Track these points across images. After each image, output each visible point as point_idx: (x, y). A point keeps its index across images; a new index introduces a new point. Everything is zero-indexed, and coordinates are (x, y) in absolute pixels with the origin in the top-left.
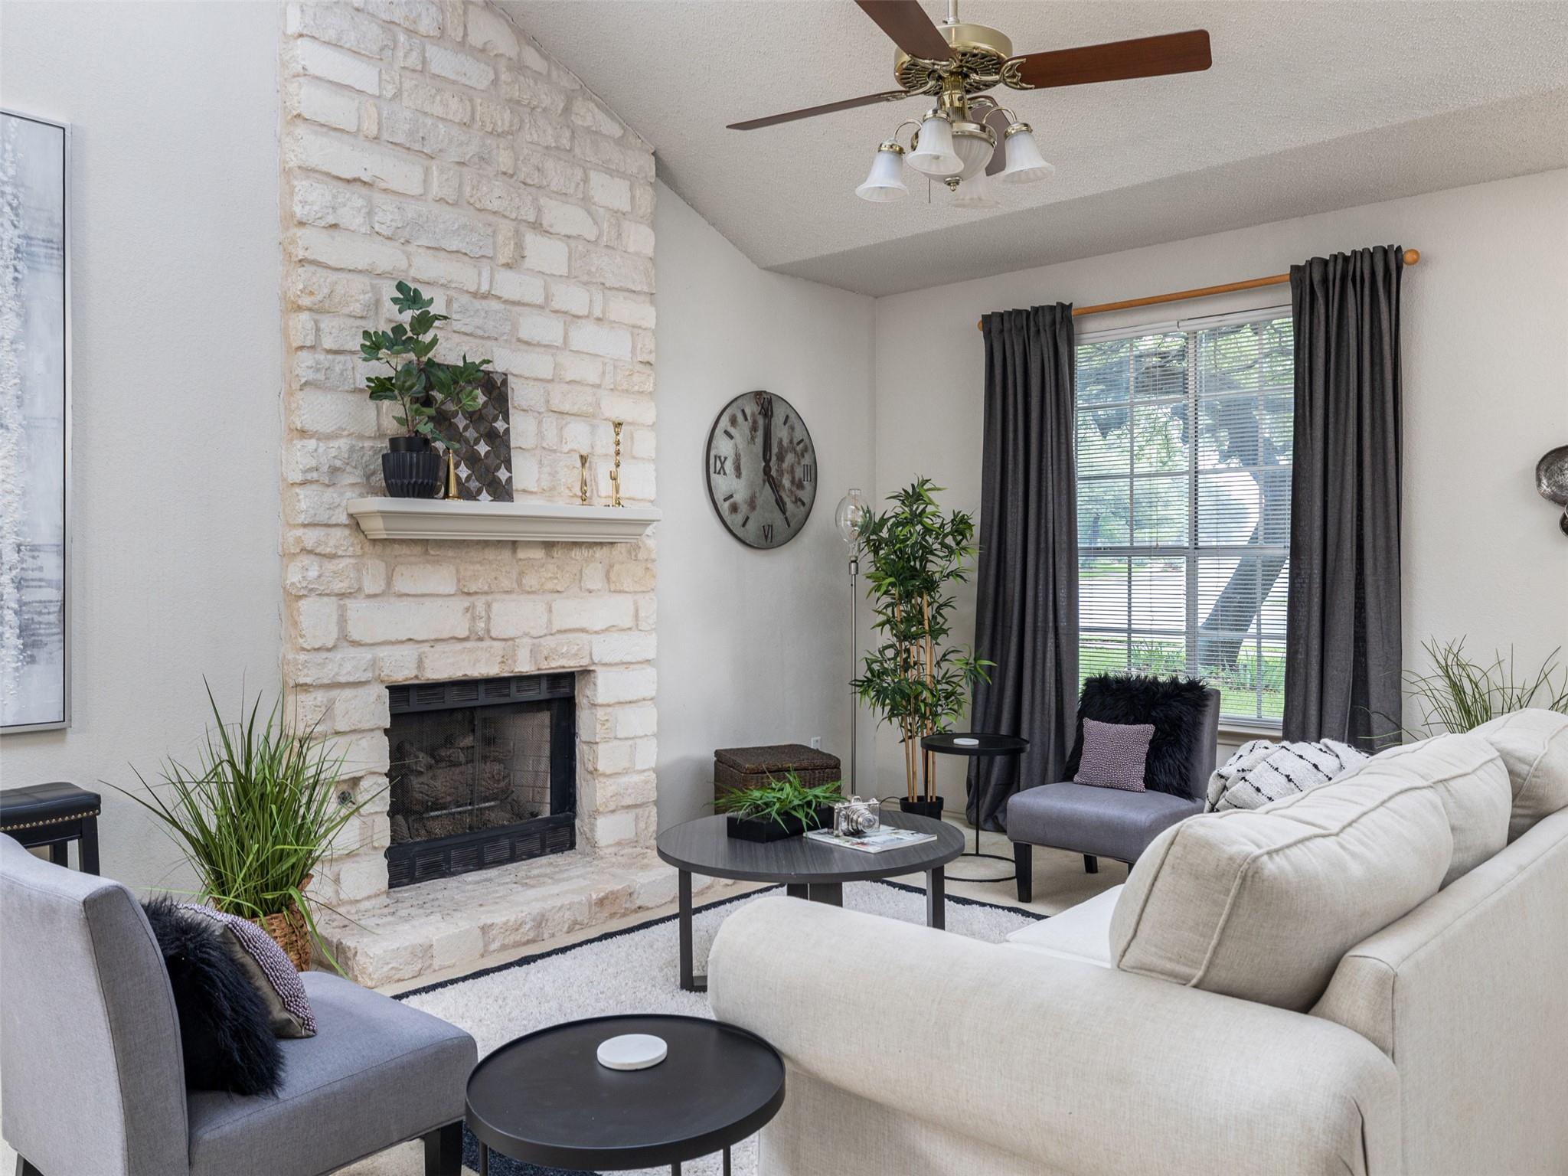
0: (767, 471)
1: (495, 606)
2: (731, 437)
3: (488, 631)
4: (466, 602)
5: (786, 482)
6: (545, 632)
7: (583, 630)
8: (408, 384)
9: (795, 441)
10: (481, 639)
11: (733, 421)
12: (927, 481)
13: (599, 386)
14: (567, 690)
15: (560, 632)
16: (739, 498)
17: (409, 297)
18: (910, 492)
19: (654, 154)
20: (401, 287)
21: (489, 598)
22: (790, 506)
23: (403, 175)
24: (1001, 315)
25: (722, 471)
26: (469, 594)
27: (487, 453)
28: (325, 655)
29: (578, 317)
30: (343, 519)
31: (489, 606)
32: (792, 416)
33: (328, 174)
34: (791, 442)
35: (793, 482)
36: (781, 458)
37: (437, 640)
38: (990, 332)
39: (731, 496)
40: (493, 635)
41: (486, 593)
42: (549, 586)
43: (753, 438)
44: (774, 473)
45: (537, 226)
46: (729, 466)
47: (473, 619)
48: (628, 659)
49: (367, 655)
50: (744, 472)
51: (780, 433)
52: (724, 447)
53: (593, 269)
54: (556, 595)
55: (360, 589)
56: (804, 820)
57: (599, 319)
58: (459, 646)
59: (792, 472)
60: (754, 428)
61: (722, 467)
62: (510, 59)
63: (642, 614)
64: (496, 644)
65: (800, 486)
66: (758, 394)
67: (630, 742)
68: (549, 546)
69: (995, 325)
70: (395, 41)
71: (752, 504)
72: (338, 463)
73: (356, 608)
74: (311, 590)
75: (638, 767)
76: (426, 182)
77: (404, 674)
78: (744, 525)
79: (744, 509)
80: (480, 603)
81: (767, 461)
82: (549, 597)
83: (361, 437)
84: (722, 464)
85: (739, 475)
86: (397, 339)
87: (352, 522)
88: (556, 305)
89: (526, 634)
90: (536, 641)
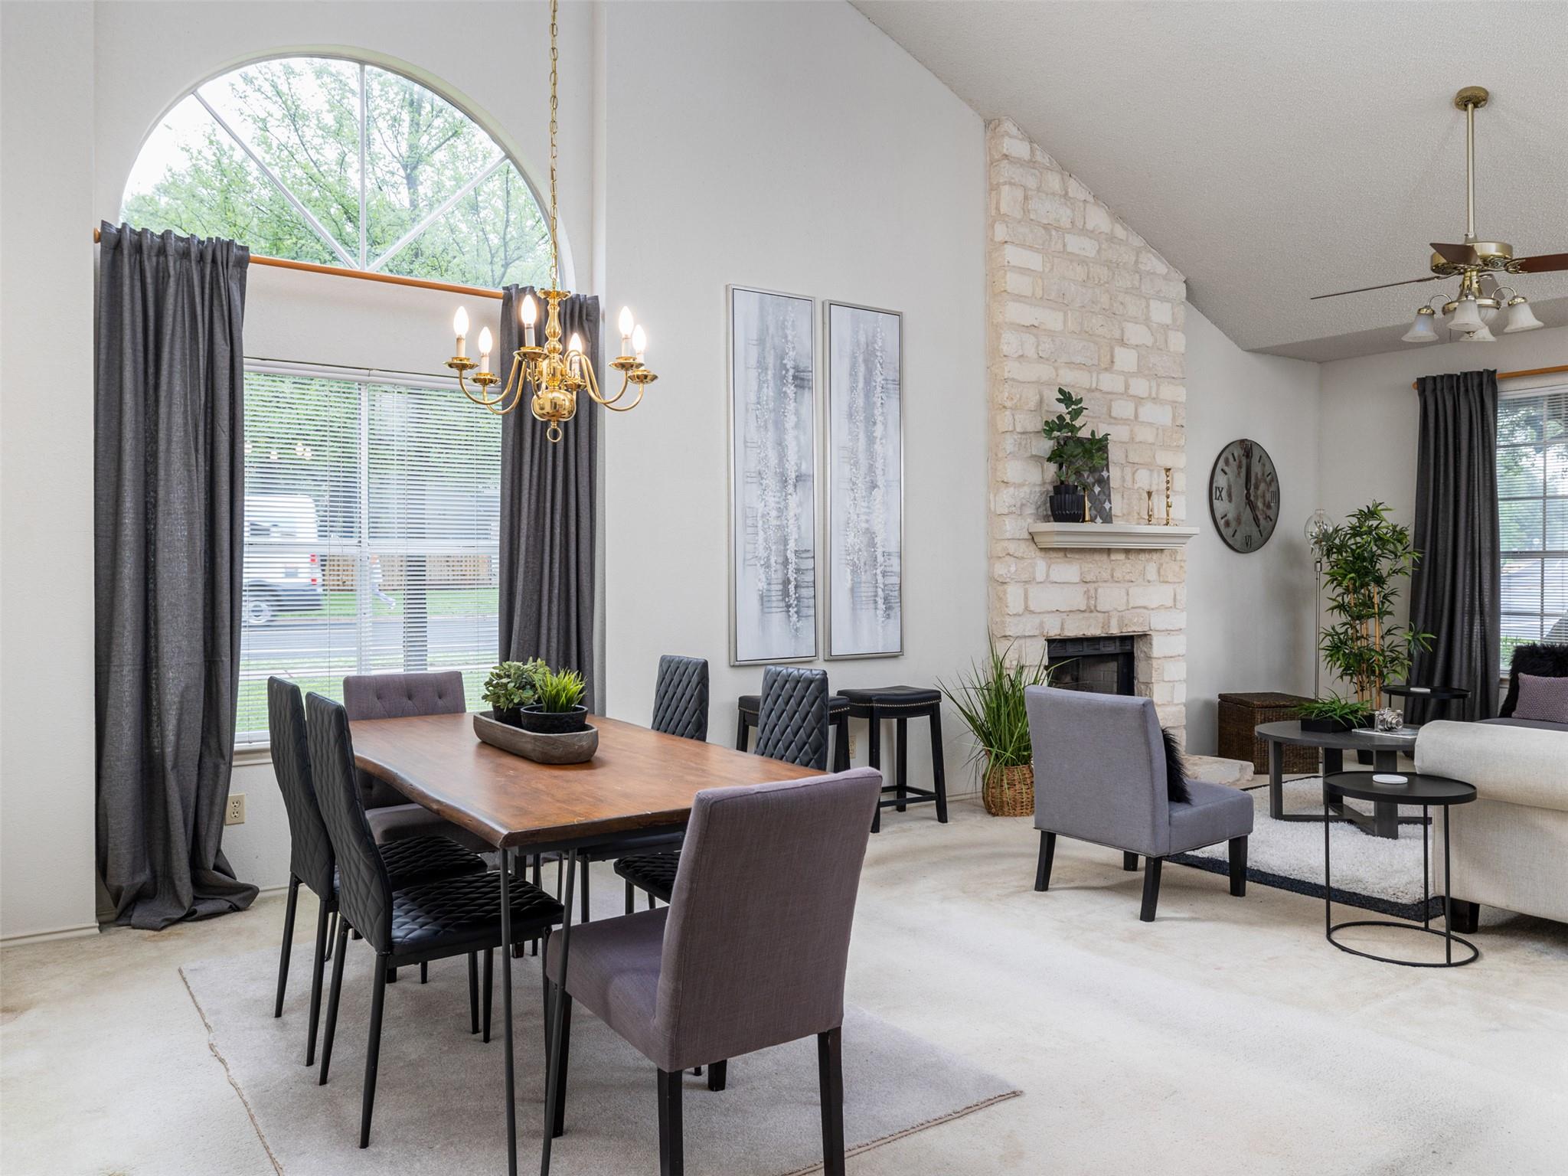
0: (1248, 496)
1: (1100, 590)
2: (1226, 473)
3: (1095, 607)
4: (1085, 587)
5: (1260, 505)
6: (1125, 608)
7: (1145, 608)
8: (1075, 453)
9: (1266, 474)
10: (1091, 612)
11: (1227, 462)
12: (1381, 504)
13: (1153, 444)
14: (1129, 647)
15: (1133, 608)
16: (1230, 516)
17: (1066, 398)
18: (1366, 511)
19: (1185, 282)
20: (1061, 391)
21: (1096, 585)
22: (1262, 522)
23: (1053, 320)
24: (1434, 378)
25: (1220, 498)
26: (1086, 582)
27: (1099, 492)
28: (1018, 618)
29: (1142, 398)
30: (1026, 536)
31: (1096, 590)
32: (1264, 456)
33: (1018, 325)
34: (1263, 474)
35: (1264, 504)
36: (1257, 487)
37: (1070, 611)
38: (1424, 391)
39: (1226, 515)
40: (1098, 609)
41: (1094, 582)
42: (1128, 577)
43: (1239, 474)
44: (1252, 498)
45: (1122, 343)
46: (1224, 494)
47: (1088, 598)
48: (1170, 628)
49: (1037, 620)
50: (1233, 498)
51: (1256, 468)
52: (1221, 481)
53: (1151, 365)
54: (1131, 584)
55: (1034, 579)
56: (1354, 720)
57: (1154, 399)
58: (1081, 616)
59: (1264, 496)
60: (1240, 467)
61: (1220, 495)
62: (1107, 234)
63: (1178, 597)
64: (1099, 615)
65: (1269, 507)
66: (1242, 441)
67: (1171, 684)
68: (1127, 551)
69: (1429, 386)
70: (1051, 236)
71: (1238, 520)
72: (1024, 501)
73: (1033, 591)
74: (1013, 579)
75: (1176, 702)
76: (1065, 322)
77: (1054, 633)
78: (1233, 536)
79: (1233, 524)
80: (1091, 586)
81: (1248, 490)
82: (1127, 585)
83: (1035, 485)
84: (1220, 492)
85: (1230, 501)
86: (1060, 424)
87: (1030, 537)
88: (1131, 392)
89: (1116, 609)
90: (1120, 614)
